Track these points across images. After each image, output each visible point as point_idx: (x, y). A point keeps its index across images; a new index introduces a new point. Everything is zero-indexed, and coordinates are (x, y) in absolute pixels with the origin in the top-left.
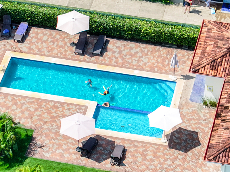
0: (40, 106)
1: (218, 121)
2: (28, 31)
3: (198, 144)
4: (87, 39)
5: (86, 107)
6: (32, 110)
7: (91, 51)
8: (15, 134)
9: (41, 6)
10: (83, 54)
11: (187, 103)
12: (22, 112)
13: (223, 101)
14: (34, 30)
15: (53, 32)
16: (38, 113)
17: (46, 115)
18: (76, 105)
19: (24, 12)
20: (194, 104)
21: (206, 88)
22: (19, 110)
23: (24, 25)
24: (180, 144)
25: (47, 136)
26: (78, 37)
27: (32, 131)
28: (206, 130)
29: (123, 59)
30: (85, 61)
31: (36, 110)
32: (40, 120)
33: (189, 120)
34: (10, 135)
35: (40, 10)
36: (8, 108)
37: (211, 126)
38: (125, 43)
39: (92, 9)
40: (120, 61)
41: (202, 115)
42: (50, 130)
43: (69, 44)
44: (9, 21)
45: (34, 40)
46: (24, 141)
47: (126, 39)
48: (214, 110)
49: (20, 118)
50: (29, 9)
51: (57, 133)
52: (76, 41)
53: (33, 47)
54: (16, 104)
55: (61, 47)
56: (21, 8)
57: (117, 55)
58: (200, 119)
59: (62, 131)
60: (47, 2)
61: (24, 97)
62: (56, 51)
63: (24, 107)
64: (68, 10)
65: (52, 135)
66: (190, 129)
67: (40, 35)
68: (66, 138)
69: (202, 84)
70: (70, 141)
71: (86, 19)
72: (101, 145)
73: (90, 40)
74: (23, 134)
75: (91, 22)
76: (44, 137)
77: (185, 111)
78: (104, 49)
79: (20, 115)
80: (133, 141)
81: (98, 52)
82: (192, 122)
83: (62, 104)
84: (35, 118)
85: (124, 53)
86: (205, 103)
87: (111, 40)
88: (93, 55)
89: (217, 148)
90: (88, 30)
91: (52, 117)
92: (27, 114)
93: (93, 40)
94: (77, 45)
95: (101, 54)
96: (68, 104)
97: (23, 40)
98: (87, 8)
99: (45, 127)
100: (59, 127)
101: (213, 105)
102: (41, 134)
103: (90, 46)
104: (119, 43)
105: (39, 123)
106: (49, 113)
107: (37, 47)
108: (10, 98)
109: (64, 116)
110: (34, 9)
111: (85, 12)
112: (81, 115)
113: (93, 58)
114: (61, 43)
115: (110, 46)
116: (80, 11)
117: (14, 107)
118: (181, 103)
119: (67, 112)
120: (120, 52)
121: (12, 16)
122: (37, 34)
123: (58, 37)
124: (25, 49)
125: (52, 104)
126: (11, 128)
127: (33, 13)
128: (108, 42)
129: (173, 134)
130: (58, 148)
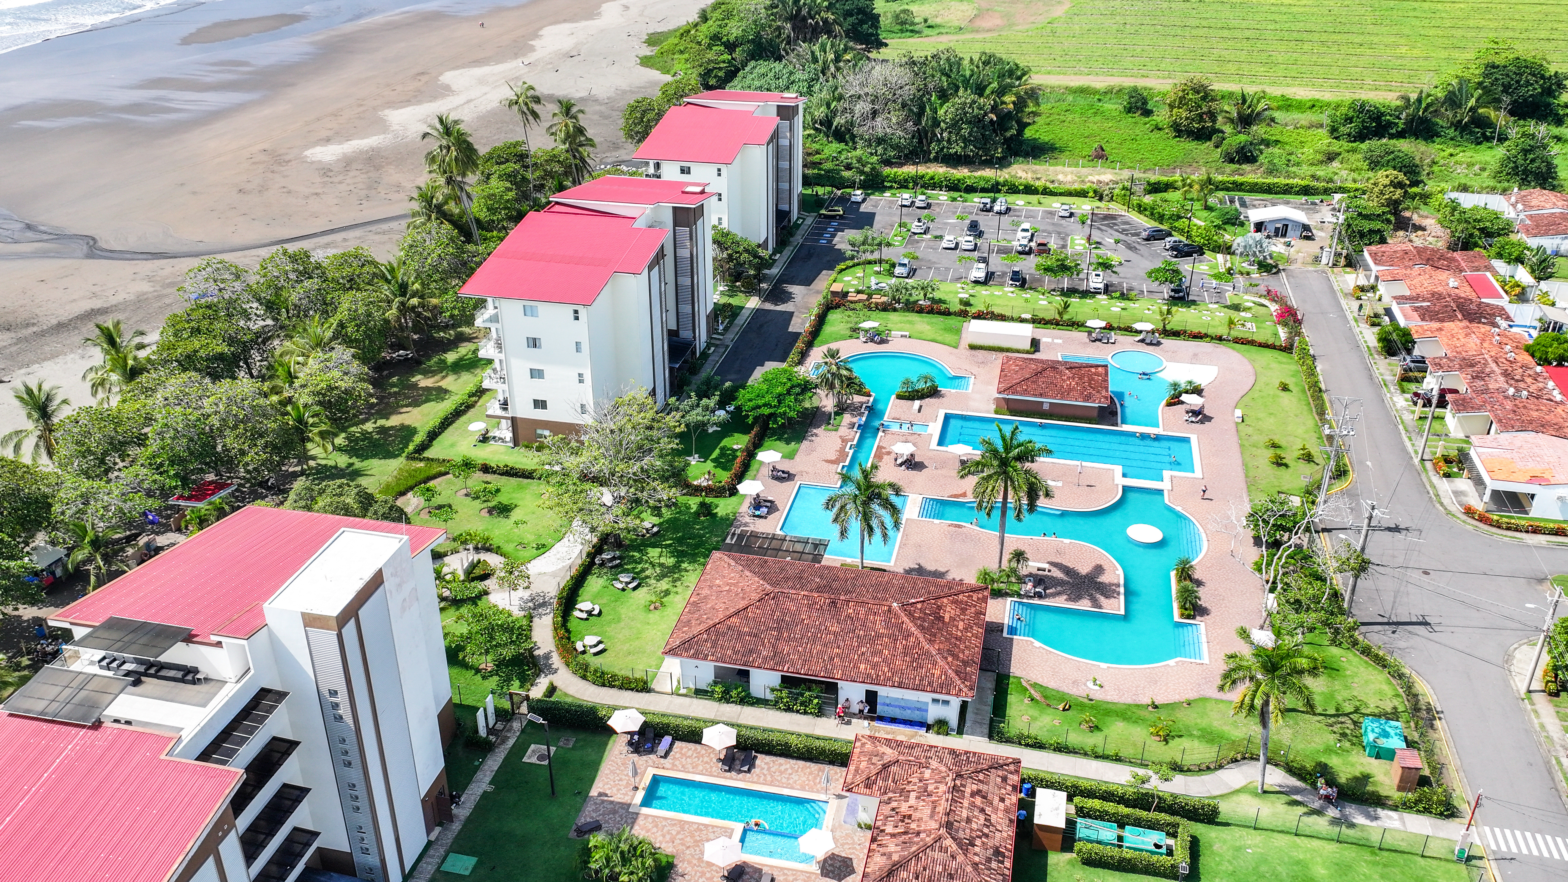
0: (683, 829)
1: (874, 846)
2: (672, 745)
3: (853, 871)
4: (734, 754)
5: (733, 830)
6: (674, 833)
7: (738, 767)
8: (655, 860)
9: (686, 718)
10: (729, 771)
11: (840, 825)
12: (664, 836)
13: (879, 823)
14: (678, 744)
15: (698, 746)
16: (680, 836)
17: (688, 839)
18: (722, 828)
19: (668, 725)
20: (847, 826)
21: (860, 809)
22: (660, 833)
23: (667, 739)
24: (833, 872)
25: (689, 862)
26: (724, 752)
27: (673, 857)
28: (861, 856)
29: (772, 776)
30: (731, 778)
31: (678, 833)
32: (682, 844)
33: (843, 845)
34: (649, 862)
35: (685, 723)
36: (648, 831)
37: (866, 851)
38: (774, 758)
39: (739, 722)
40: (769, 778)
41: (856, 839)
42: (693, 856)
43: (715, 760)
44: (652, 735)
45: (678, 755)
46: (664, 868)
47: (775, 755)
48: (869, 834)
49: (661, 842)
50: (673, 721)
51: (700, 860)
52: (722, 757)
53: (677, 763)
54: (656, 826)
55: (707, 763)
56: (665, 720)
57: (765, 772)
58: (853, 843)
59: (706, 858)
60: (692, 715)
61: (666, 819)
62: (701, 768)
63: (666, 829)
64: (714, 723)
65: (695, 862)
66: (843, 855)
67: (685, 750)
68: (710, 864)
69: (856, 805)
70: (714, 868)
71: (733, 732)
72: (748, 873)
73: (737, 755)
74: (664, 860)
75: (738, 736)
76: (686, 864)
77: (838, 834)
78: (752, 766)
79: (661, 838)
80: (782, 869)
81: (746, 768)
82: (846, 846)
83: (706, 826)
84: (677, 842)
85: (773, 769)
86: (860, 826)
87: (759, 755)
88: (740, 772)
89: (873, 877)
90: (735, 745)
91: (696, 841)
92: (668, 837)
93: (741, 756)
94: (724, 761)
95: (749, 771)
96: (713, 827)
97: (666, 756)
98: (734, 721)
99: (688, 852)
100: (702, 853)
101: (869, 827)
102: (683, 861)
103: (738, 762)
104: (768, 759)
105: (681, 847)
106: (692, 836)
107: (681, 763)
108: (650, 820)
109: (708, 840)
110: (678, 721)
111: (732, 725)
112: (727, 839)
113: (741, 775)
114: (706, 759)
115: (758, 762)
116: (727, 724)
117: (655, 830)
118: (833, 826)
119: (711, 836)
120: (769, 769)
121: (655, 729)
122: (682, 748)
123: (703, 752)
124: (668, 765)
125: (696, 826)
126: (651, 853)
127: (677, 726)
128: (756, 757)
129: (825, 860)
130: (701, 877)
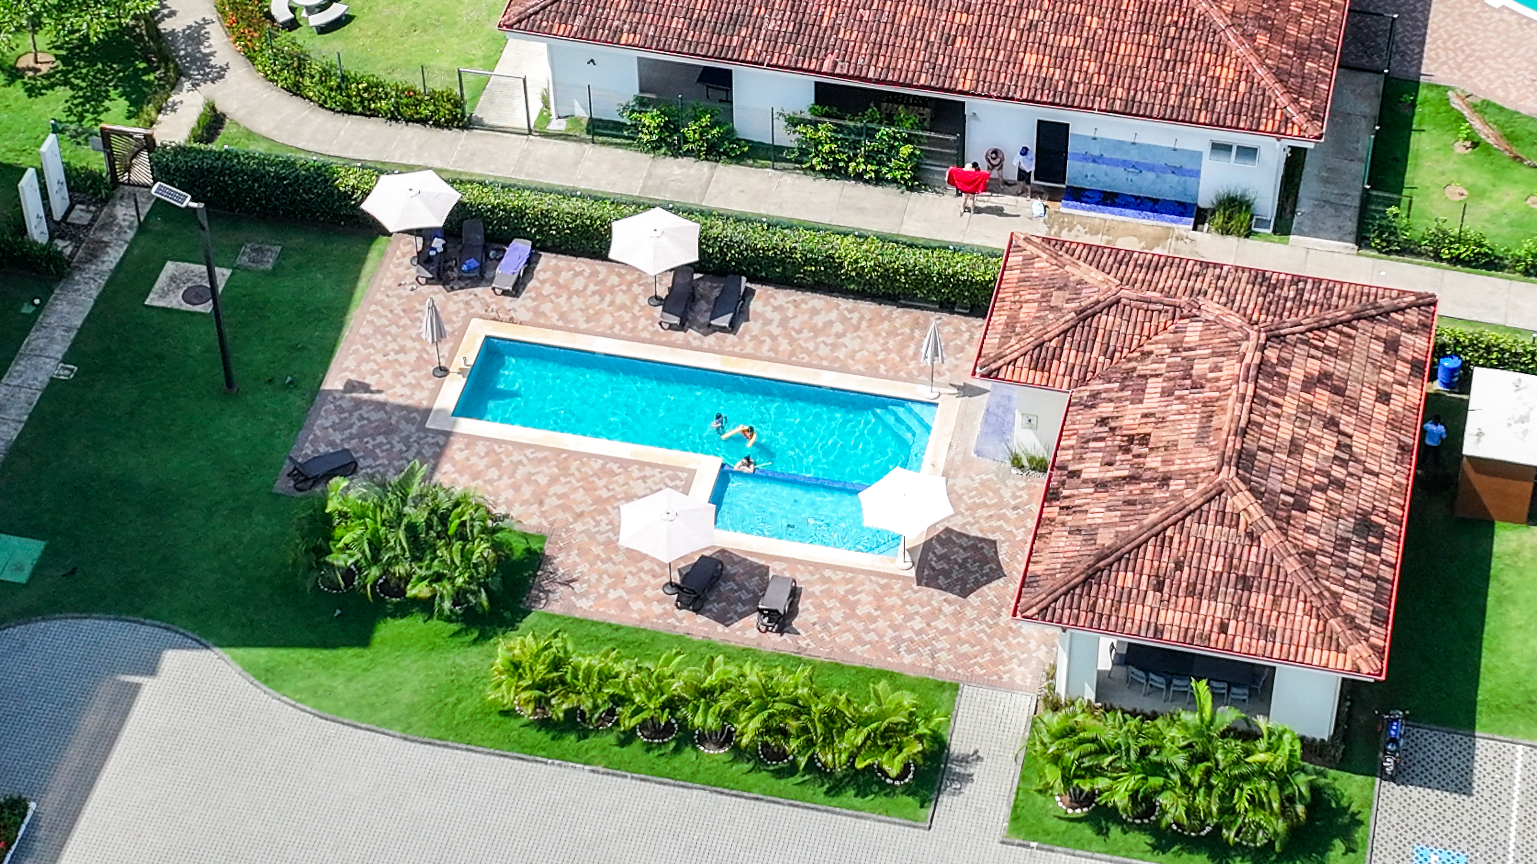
0: (565, 470)
1: (1052, 511)
2: (531, 263)
3: (997, 573)
4: (693, 285)
5: (692, 473)
6: (542, 480)
7: (703, 319)
8: (496, 546)
9: (567, 194)
10: (682, 327)
11: (967, 462)
12: (516, 488)
13: (1065, 456)
14: (547, 260)
15: (599, 265)
16: (558, 489)
17: (580, 495)
18: (664, 467)
19: (521, 213)
20: (986, 463)
21: (1019, 419)
22: (506, 481)
23: (520, 248)
24: (947, 574)
25: (583, 552)
26: (668, 280)
27: (543, 538)
28: (1020, 534)
29: (792, 341)
30: (687, 346)
31: (554, 480)
32: (565, 508)
33: (971, 508)
34: (481, 549)
35: (566, 206)
36: (476, 476)
37: (1032, 524)
38: (798, 296)
39: (708, 203)
40: (784, 345)
41: (1007, 494)
42: (592, 537)
43: (644, 301)
44: (480, 237)
45: (547, 289)
46: (520, 565)
47: (800, 287)
48: (1039, 481)
49: (509, 503)
50: (532, 202)
51: (611, 545)
52: (663, 293)
53: (547, 307)
54: (498, 464)
55: (623, 307)
56: (513, 200)
57: (775, 330)
58: (1000, 505)
59: (625, 540)
60: (583, 186)
61: (521, 446)
62: (607, 320)
63: (521, 472)
64: (641, 206)
65: (597, 550)
66: (974, 532)
67: (565, 276)
68: (635, 556)
69: (1009, 410)
70: (646, 565)
71: (691, 230)
72: (731, 577)
73: (701, 289)
74: (519, 548)
75: (704, 240)
76: (574, 557)
77: (961, 482)
78: (740, 315)
79: (510, 494)
80: (818, 567)
81: (724, 321)
82: (982, 512)
83: (625, 464)
84: (551, 502)
85: (795, 324)
86: (1016, 462)
87: (758, 288)
88: (709, 329)
89: (1047, 585)
90: (696, 263)
91: (598, 500)
92: (527, 491)
93: (712, 289)
94: (667, 303)
95: (733, 327)
96: (642, 465)
97: (517, 289)
98: (692, 201)
99: (579, 527)
100: (615, 528)
101: (1039, 466)
102: (568, 548)
103: (703, 305)
104: (783, 297)
105: (560, 515)
106: (589, 488)
107: (556, 308)
108: (481, 448)
109: (629, 498)
110: (546, 203)
111: (688, 212)
112: (678, 495)
113: (712, 339)
114: (621, 298)
115: (755, 305)
116: (675, 209)
117: (493, 473)
118: (950, 462)
119: (638, 487)
120: (784, 322)
121: (487, 222)
122: (557, 271)
123: (614, 280)
124: (522, 314)
125: (597, 465)
126: (484, 530)
127: (545, 214)
128: (750, 293)
129: (928, 546)
130: (613, 586)
